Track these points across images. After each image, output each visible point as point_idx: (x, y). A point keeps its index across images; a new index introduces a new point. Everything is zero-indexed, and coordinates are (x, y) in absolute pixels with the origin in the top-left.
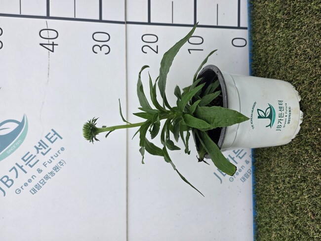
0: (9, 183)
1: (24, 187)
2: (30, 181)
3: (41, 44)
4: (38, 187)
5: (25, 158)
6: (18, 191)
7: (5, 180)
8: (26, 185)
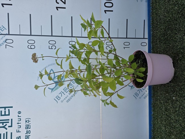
0: (59, 98)
1: (64, 100)
2: (66, 98)
3: (70, 47)
4: (69, 100)
5: (64, 89)
6: (62, 101)
7: (57, 97)
8: (65, 99)
